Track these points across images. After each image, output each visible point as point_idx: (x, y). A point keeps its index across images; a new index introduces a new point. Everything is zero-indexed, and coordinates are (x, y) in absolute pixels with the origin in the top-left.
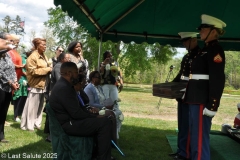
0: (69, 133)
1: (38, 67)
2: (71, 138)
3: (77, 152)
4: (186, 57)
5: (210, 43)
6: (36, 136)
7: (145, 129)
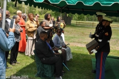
0: (43, 63)
1: (30, 28)
2: (45, 65)
3: (47, 71)
4: (98, 25)
5: (106, 27)
6: (31, 59)
7: (82, 55)
